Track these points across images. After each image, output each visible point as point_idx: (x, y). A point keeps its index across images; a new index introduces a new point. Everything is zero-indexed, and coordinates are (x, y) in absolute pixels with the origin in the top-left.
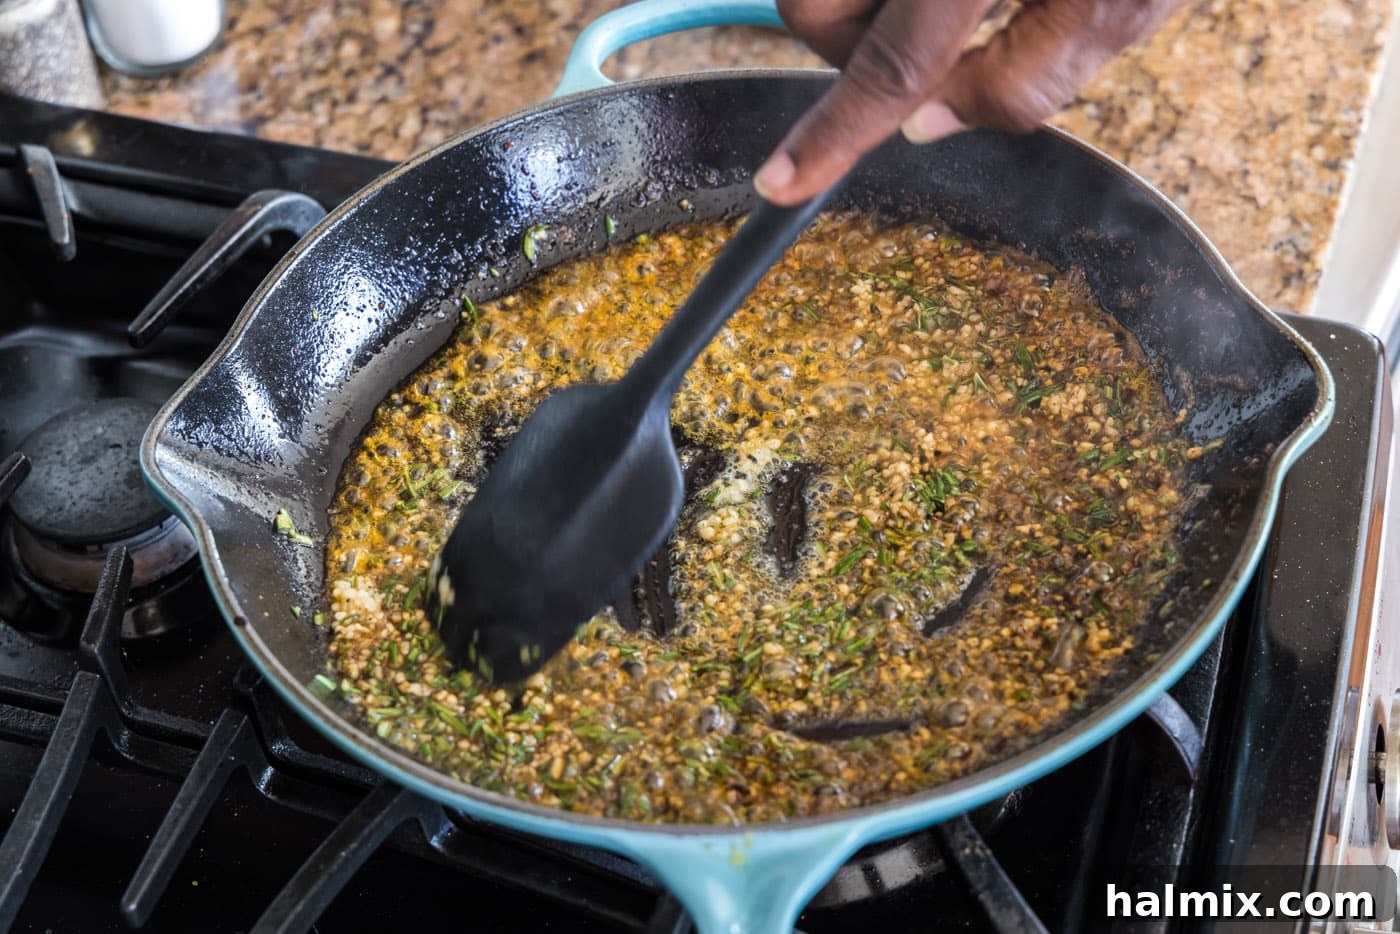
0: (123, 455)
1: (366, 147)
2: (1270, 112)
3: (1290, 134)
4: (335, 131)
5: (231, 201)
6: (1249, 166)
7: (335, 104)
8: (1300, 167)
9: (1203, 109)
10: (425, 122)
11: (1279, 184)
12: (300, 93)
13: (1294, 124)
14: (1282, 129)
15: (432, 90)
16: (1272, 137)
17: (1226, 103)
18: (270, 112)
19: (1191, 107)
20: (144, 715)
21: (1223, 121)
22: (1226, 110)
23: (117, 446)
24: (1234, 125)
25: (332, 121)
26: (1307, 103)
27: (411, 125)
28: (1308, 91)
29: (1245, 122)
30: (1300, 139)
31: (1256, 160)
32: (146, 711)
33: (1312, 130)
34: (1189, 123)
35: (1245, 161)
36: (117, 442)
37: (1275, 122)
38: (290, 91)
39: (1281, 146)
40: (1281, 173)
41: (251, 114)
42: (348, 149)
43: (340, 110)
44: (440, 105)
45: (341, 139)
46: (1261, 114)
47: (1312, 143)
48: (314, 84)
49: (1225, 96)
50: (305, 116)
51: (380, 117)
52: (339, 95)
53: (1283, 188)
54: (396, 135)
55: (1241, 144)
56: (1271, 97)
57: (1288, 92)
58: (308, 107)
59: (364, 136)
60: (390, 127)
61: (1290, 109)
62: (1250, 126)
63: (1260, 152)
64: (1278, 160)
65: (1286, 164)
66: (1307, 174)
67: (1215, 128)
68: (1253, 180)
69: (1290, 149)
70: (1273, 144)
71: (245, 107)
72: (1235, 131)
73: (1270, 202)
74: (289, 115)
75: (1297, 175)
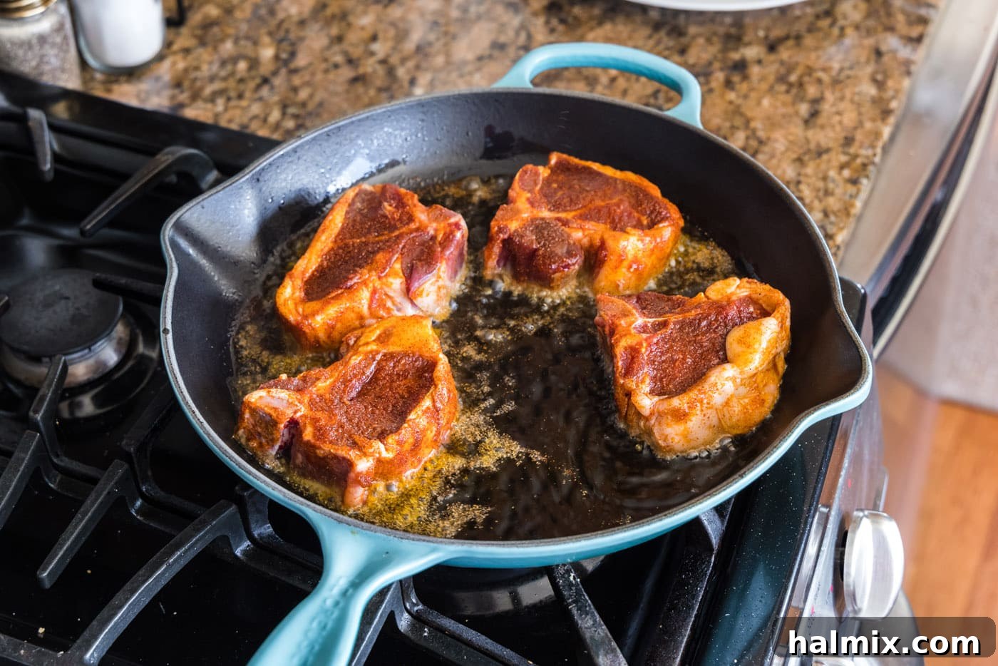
0: (70, 304)
1: (245, 127)
2: (818, 145)
3: (829, 161)
4: (227, 116)
5: (152, 153)
6: (802, 178)
7: (229, 99)
8: (833, 181)
9: (776, 141)
10: (284, 114)
11: (818, 190)
12: (208, 90)
13: (833, 155)
14: (825, 157)
15: (291, 95)
16: (818, 161)
17: (791, 138)
18: (187, 101)
19: (769, 139)
20: (65, 462)
21: (787, 150)
22: (791, 142)
23: (67, 298)
24: (794, 152)
25: (226, 109)
26: (842, 141)
27: (275, 115)
28: (843, 134)
29: (801, 151)
30: (835, 163)
31: (806, 176)
32: (66, 460)
33: (843, 158)
34: (766, 149)
35: (799, 174)
36: (67, 295)
37: (820, 152)
38: (201, 89)
39: (823, 167)
40: (821, 184)
41: (176, 102)
42: (234, 127)
43: (233, 103)
44: (294, 104)
45: (230, 121)
46: (813, 146)
47: (842, 167)
48: (217, 86)
49: (790, 134)
50: (209, 106)
51: (256, 109)
52: (233, 94)
53: (821, 194)
54: (265, 120)
55: (797, 164)
56: (819, 137)
57: (831, 134)
58: (212, 99)
59: (245, 120)
60: (262, 116)
61: (831, 145)
62: (805, 153)
63: (809, 170)
64: (821, 175)
65: (825, 178)
66: (837, 186)
67: (783, 153)
68: (803, 187)
69: (828, 169)
70: (818, 165)
71: (173, 97)
72: (795, 156)
73: (812, 202)
74: (200, 104)
75: (831, 186)
